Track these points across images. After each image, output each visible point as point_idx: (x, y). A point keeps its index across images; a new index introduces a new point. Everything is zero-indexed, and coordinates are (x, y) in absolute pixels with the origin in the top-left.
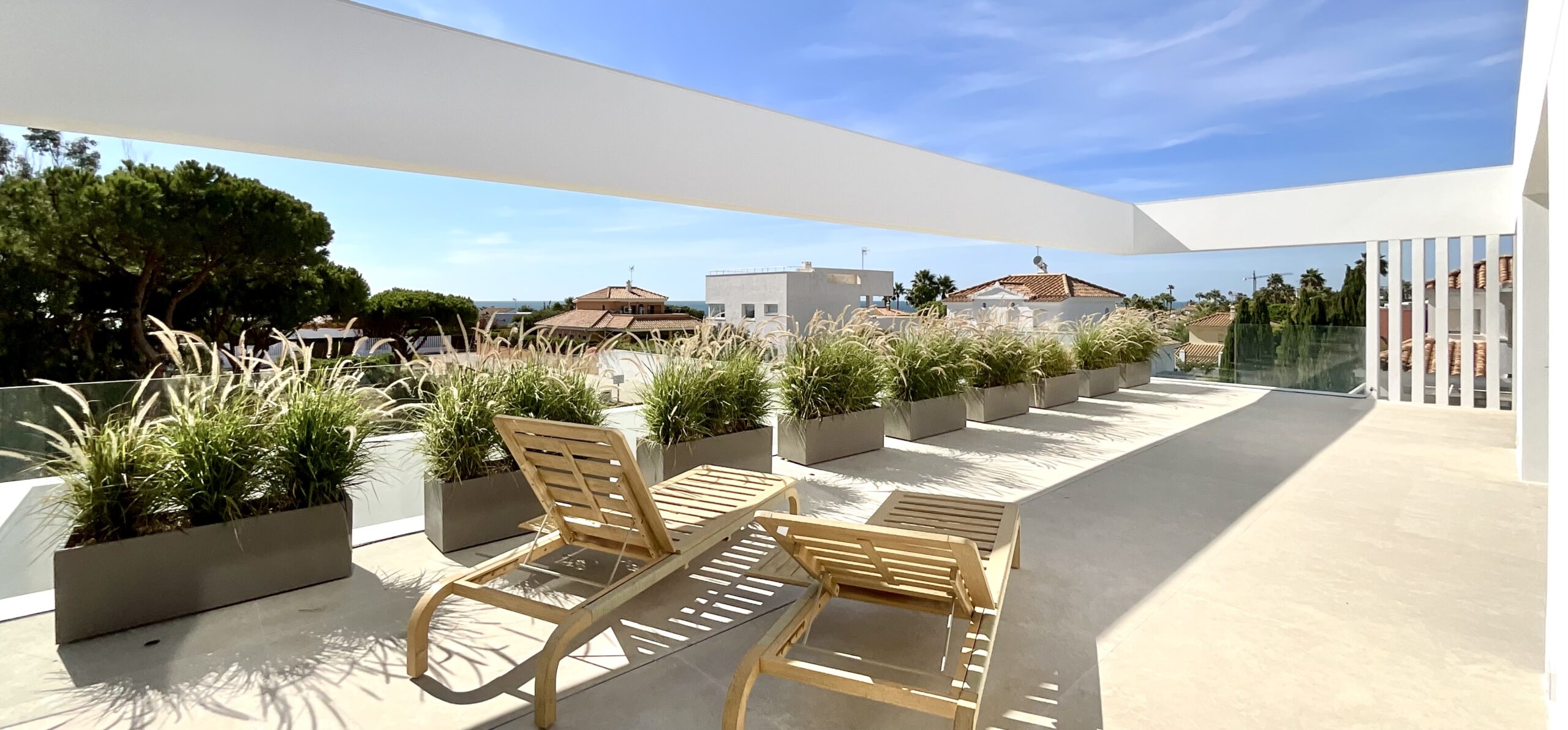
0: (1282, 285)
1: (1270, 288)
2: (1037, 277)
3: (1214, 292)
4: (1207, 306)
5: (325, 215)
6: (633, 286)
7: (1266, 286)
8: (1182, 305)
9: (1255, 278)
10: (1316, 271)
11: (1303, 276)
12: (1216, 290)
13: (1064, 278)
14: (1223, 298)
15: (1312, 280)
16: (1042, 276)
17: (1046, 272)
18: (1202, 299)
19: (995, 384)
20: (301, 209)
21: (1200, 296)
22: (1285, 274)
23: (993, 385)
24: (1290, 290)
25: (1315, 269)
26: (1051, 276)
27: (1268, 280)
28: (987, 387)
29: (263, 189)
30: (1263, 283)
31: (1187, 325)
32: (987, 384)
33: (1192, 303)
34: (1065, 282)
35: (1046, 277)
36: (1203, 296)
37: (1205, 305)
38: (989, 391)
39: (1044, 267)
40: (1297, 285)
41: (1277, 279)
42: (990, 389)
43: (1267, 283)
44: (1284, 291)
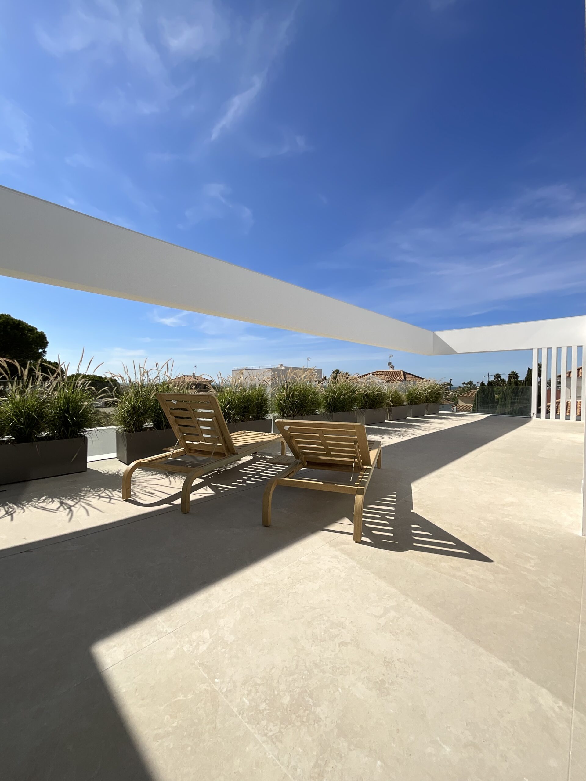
0: (501, 379)
1: (495, 380)
2: (389, 371)
3: (470, 382)
4: (467, 388)
5: (45, 333)
6: (196, 375)
7: (493, 379)
8: (455, 388)
9: (489, 376)
10: (515, 372)
11: (509, 374)
12: (471, 381)
13: (402, 372)
14: (475, 385)
15: (513, 376)
16: (392, 371)
17: (393, 369)
18: (465, 385)
19: (370, 408)
20: (32, 330)
21: (464, 383)
22: (502, 374)
23: (369, 408)
24: (504, 381)
25: (515, 371)
26: (396, 371)
27: (494, 377)
28: (366, 409)
29: (13, 319)
30: (492, 378)
31: (458, 396)
32: (367, 407)
33: (460, 387)
34: (402, 374)
35: (393, 371)
36: (465, 384)
37: (466, 387)
38: (367, 411)
39: (393, 367)
40: (507, 379)
41: (498, 376)
42: (367, 410)
43: (494, 378)
44: (501, 381)
